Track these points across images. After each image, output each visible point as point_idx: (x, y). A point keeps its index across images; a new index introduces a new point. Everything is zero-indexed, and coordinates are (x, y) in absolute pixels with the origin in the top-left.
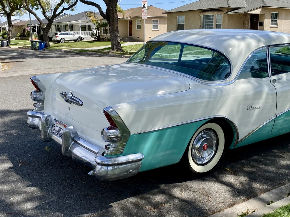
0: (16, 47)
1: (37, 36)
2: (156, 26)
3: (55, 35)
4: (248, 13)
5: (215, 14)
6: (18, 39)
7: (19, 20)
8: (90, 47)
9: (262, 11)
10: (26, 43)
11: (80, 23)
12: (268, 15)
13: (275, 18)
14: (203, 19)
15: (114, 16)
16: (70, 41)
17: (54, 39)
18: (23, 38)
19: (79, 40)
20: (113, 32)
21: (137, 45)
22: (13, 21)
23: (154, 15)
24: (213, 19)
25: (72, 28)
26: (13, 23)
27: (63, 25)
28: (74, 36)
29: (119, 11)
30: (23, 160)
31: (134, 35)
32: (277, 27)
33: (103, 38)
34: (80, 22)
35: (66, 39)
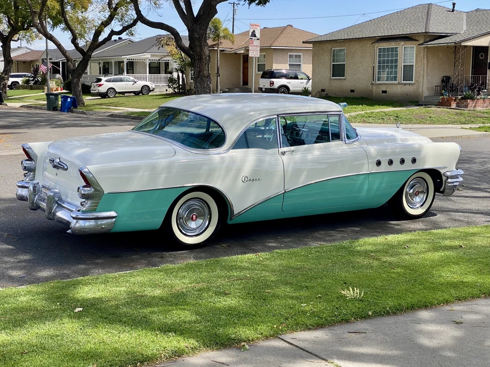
0: (17, 105)
1: (62, 81)
2: (295, 66)
3: (97, 82)
4: (463, 44)
5: (401, 46)
6: (23, 88)
7: (26, 48)
10: (37, 97)
11: (147, 58)
14: (380, 55)
15: (202, 50)
16: (126, 95)
17: (95, 89)
18: (34, 86)
19: (144, 92)
20: (200, 79)
22: (15, 49)
23: (292, 45)
24: (397, 56)
25: (131, 67)
26: (13, 55)
27: (113, 61)
28: (133, 84)
30: (9, 233)
33: (191, 89)
34: (148, 56)
35: (118, 90)
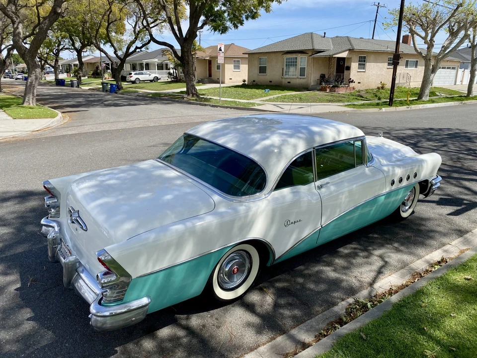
2: (237, 67)
3: (129, 75)
4: (334, 56)
5: (299, 56)
6: (91, 77)
7: (92, 56)
8: (165, 90)
9: (349, 53)
10: (96, 83)
12: (356, 58)
13: (362, 61)
14: (286, 62)
15: (189, 58)
16: (145, 82)
17: (128, 79)
18: (96, 76)
19: (155, 80)
21: (215, 88)
22: (85, 57)
23: (235, 55)
24: (296, 62)
25: (148, 66)
26: (83, 60)
27: (138, 63)
28: (149, 76)
29: (198, 49)
30: (36, 276)
31: (214, 77)
32: (364, 72)
33: (180, 79)
34: (156, 61)
35: (141, 79)
